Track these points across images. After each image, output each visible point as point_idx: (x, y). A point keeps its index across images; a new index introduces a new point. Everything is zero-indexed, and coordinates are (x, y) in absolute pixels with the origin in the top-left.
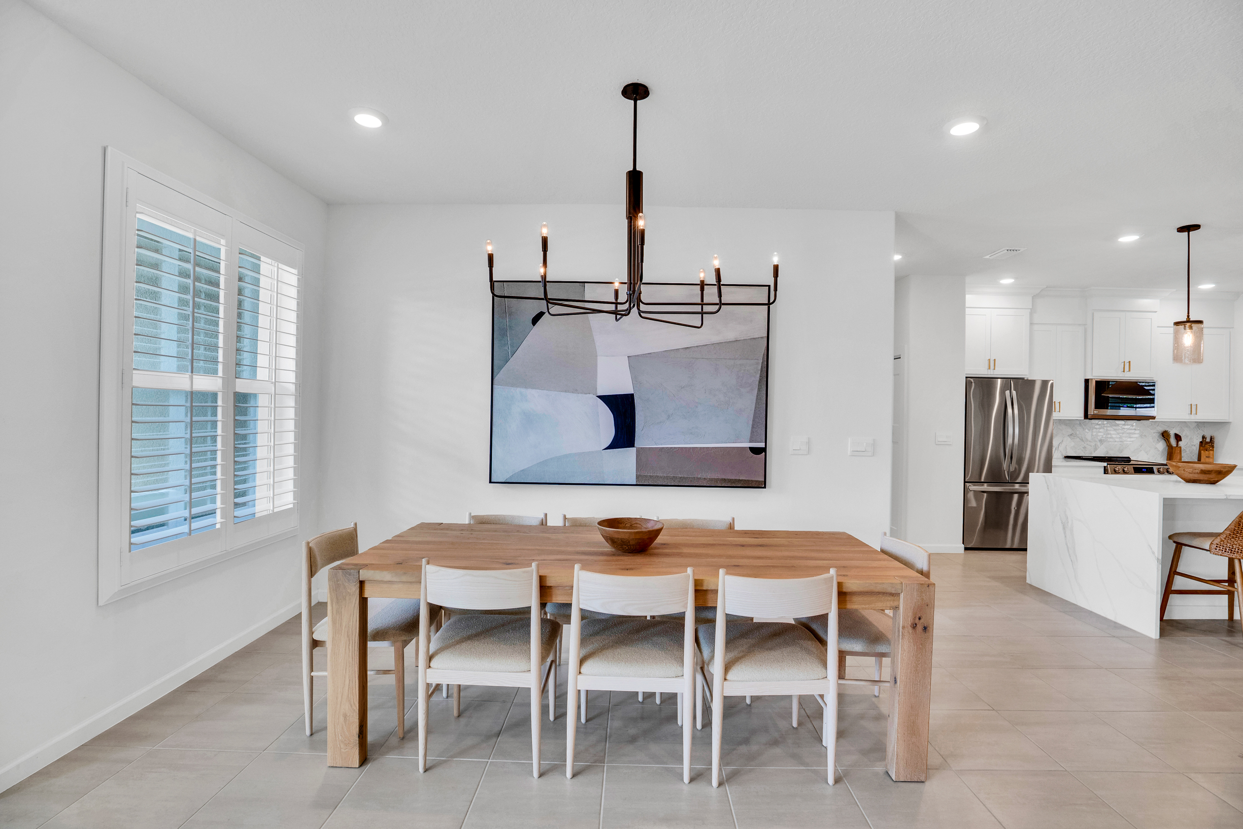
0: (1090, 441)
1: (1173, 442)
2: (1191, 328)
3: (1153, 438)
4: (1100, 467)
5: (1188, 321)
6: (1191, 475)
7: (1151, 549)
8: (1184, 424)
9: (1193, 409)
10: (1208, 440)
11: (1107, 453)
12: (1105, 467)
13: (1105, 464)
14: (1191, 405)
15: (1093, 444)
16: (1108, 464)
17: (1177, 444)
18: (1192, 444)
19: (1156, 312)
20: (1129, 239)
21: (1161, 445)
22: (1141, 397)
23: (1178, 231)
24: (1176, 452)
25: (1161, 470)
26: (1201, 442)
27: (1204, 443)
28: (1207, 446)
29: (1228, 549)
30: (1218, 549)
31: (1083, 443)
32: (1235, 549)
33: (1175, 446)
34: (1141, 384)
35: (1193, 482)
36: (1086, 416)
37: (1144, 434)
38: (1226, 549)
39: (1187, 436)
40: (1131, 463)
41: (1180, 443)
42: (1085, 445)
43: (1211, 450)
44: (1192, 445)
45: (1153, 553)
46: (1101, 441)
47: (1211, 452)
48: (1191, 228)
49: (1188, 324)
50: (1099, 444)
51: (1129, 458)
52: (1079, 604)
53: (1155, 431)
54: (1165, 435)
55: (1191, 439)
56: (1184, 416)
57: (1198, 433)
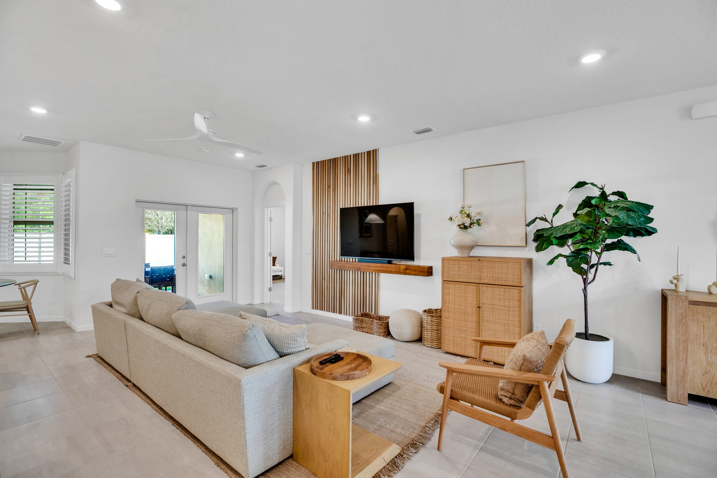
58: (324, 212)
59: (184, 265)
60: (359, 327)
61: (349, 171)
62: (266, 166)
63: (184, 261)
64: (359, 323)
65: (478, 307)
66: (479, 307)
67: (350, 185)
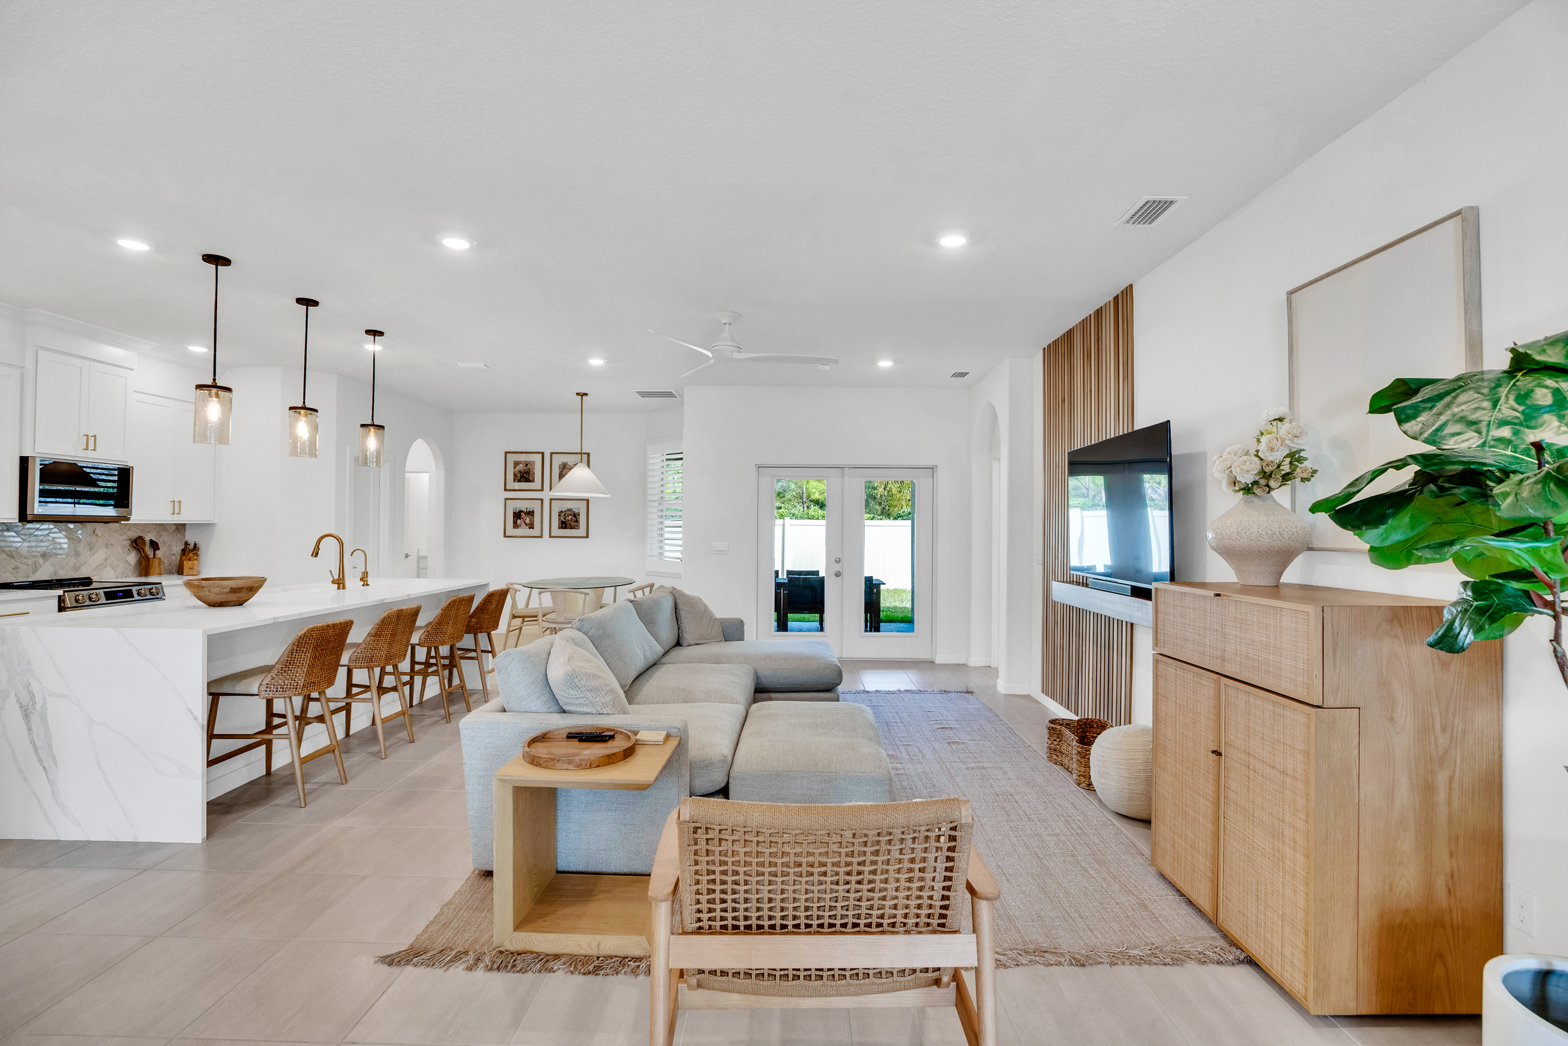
0: (25, 558)
1: (149, 552)
2: (217, 396)
3: (122, 548)
4: (52, 597)
5: (215, 386)
6: (218, 596)
7: (192, 713)
8: (161, 527)
9: (176, 506)
10: (192, 547)
11: (55, 574)
12: (60, 597)
13: (60, 592)
14: (174, 501)
15: (30, 562)
16: (64, 592)
17: (154, 555)
18: (171, 553)
19: (132, 369)
20: (133, 245)
21: (132, 558)
22: (86, 489)
23: (204, 260)
24: (154, 564)
25: (143, 592)
26: (183, 550)
27: (187, 550)
28: (191, 555)
29: (279, 687)
30: (268, 690)
31: (13, 561)
32: (287, 685)
33: (152, 556)
34: (88, 470)
35: (219, 606)
36: (23, 516)
37: (111, 542)
38: (277, 688)
39: (165, 543)
40: (94, 585)
41: (157, 552)
42: (16, 564)
43: (196, 559)
44: (171, 555)
45: (196, 719)
46: (44, 555)
47: (195, 562)
48: (220, 261)
49: (214, 391)
50: (41, 560)
51: (89, 578)
52: (63, 838)
53: (125, 537)
54: (137, 544)
55: (170, 546)
56: (166, 517)
57: (178, 539)
58: (1057, 464)
59: (838, 575)
60: (1055, 750)
61: (1089, 357)
62: (968, 373)
63: (837, 567)
64: (1055, 740)
65: (1214, 752)
66: (1217, 753)
67: (1091, 391)
